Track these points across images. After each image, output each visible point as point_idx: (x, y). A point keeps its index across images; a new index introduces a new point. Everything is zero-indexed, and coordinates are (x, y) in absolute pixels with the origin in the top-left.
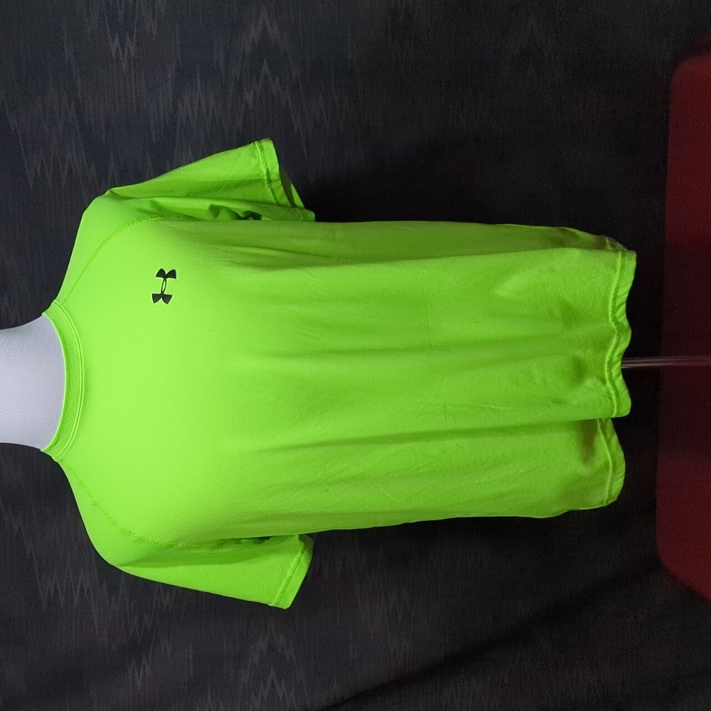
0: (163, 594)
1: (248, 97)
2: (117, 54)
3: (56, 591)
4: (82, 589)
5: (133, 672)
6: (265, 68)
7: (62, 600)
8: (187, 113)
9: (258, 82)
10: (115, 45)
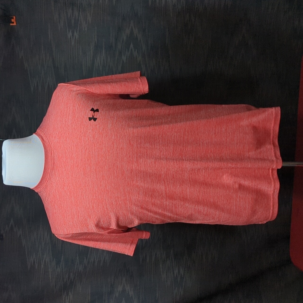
0: (79, 265)
1: (124, 58)
2: (70, 38)
3: (34, 262)
4: (45, 260)
5: (65, 298)
6: (132, 46)
7: (36, 265)
8: (98, 63)
9: (128, 52)
10: (70, 35)
